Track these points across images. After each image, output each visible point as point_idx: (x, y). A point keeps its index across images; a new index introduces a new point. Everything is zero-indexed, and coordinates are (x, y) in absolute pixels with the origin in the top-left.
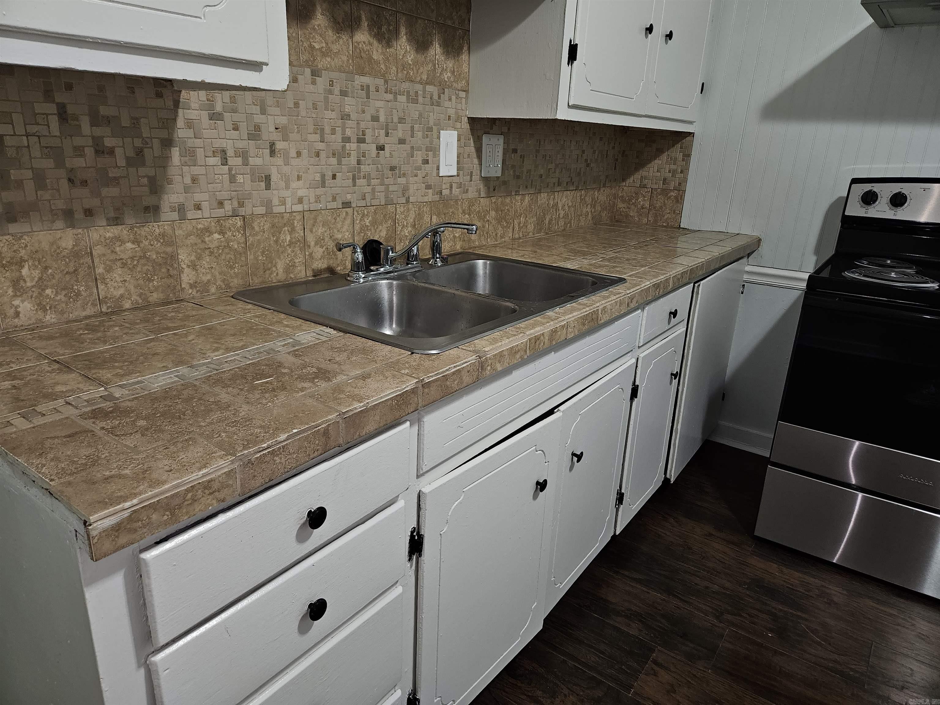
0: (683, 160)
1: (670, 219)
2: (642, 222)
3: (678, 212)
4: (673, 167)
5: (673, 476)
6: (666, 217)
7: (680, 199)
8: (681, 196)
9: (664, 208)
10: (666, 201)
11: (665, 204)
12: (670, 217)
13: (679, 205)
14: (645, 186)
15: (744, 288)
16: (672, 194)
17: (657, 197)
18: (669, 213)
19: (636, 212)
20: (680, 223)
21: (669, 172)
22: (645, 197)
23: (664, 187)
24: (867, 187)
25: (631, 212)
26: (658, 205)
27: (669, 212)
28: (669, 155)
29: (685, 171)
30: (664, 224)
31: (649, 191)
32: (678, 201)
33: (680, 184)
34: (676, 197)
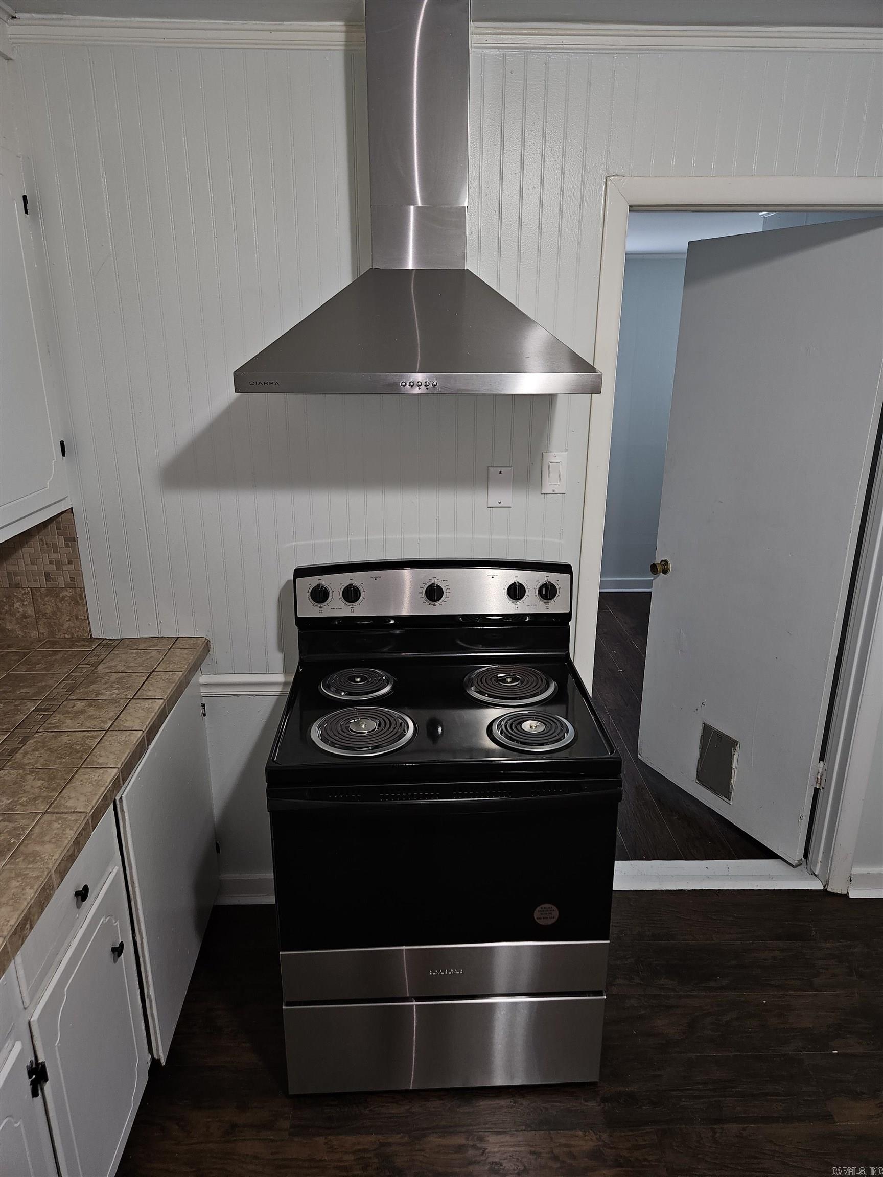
0: (67, 546)
1: (73, 628)
2: (30, 637)
3: (83, 618)
4: (54, 556)
5: (162, 1055)
6: (65, 627)
7: (79, 599)
8: (81, 595)
9: (59, 613)
10: (60, 605)
11: (58, 608)
12: (72, 625)
13: (80, 607)
14: (18, 586)
15: (204, 708)
16: (65, 593)
17: (43, 599)
18: (69, 620)
19: (16, 624)
20: (91, 632)
21: (51, 562)
22: (23, 601)
23: (50, 584)
24: (314, 581)
25: (7, 624)
26: (49, 610)
27: (68, 618)
28: (42, 540)
29: (74, 559)
30: (66, 635)
31: (28, 592)
32: (78, 602)
33: (72, 579)
34: (73, 598)
